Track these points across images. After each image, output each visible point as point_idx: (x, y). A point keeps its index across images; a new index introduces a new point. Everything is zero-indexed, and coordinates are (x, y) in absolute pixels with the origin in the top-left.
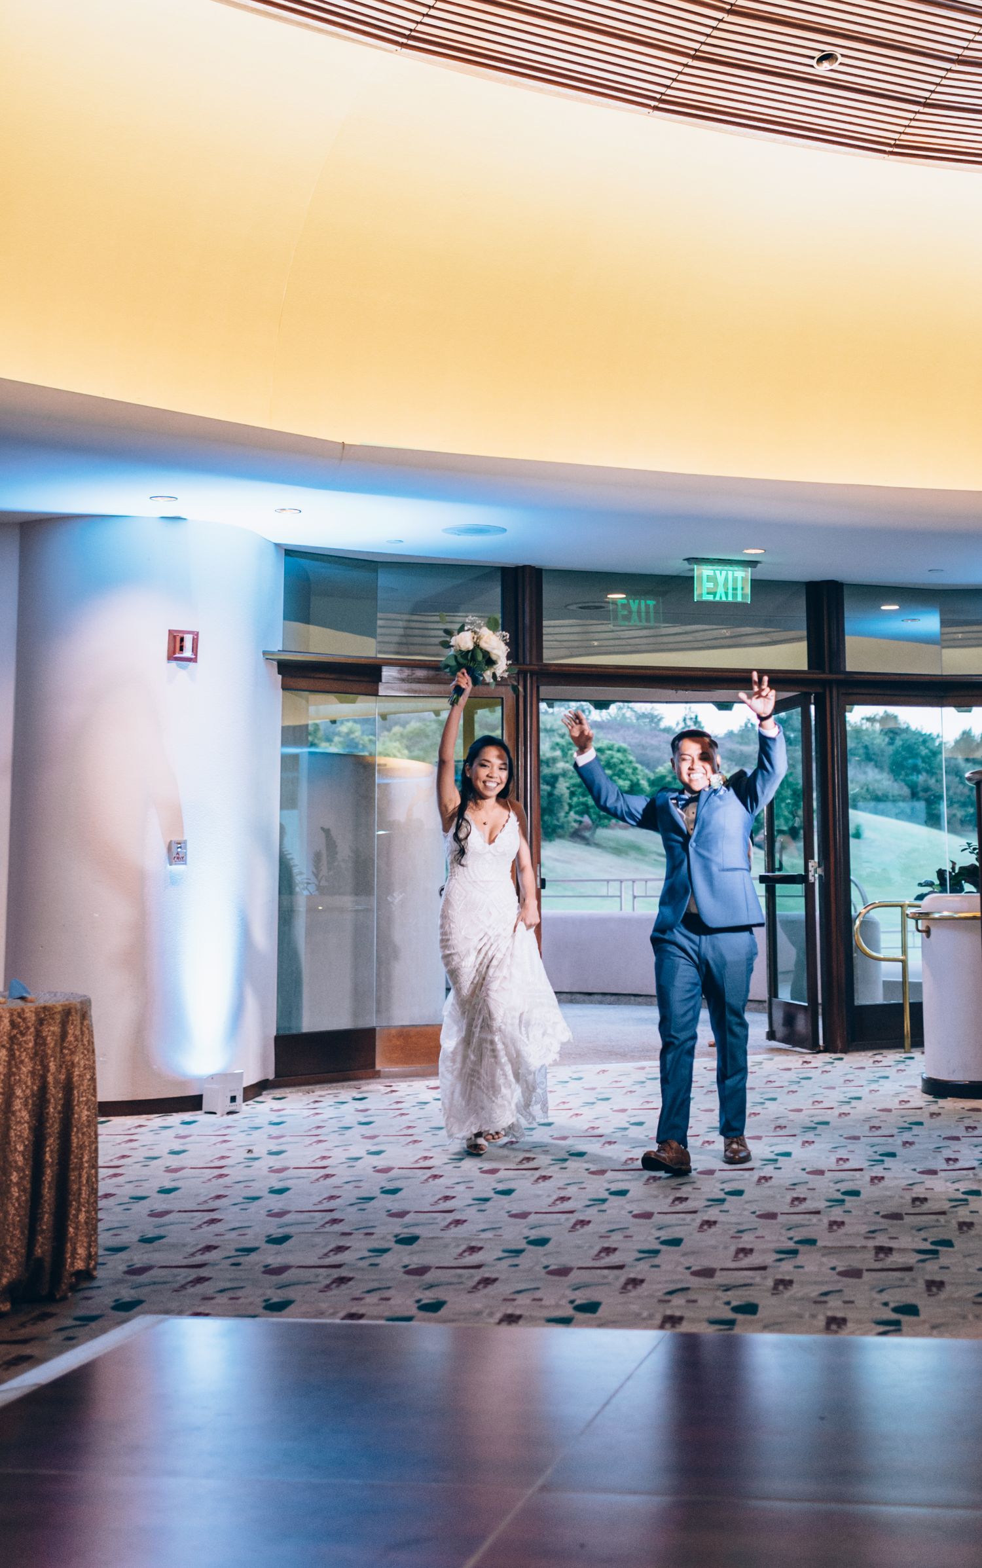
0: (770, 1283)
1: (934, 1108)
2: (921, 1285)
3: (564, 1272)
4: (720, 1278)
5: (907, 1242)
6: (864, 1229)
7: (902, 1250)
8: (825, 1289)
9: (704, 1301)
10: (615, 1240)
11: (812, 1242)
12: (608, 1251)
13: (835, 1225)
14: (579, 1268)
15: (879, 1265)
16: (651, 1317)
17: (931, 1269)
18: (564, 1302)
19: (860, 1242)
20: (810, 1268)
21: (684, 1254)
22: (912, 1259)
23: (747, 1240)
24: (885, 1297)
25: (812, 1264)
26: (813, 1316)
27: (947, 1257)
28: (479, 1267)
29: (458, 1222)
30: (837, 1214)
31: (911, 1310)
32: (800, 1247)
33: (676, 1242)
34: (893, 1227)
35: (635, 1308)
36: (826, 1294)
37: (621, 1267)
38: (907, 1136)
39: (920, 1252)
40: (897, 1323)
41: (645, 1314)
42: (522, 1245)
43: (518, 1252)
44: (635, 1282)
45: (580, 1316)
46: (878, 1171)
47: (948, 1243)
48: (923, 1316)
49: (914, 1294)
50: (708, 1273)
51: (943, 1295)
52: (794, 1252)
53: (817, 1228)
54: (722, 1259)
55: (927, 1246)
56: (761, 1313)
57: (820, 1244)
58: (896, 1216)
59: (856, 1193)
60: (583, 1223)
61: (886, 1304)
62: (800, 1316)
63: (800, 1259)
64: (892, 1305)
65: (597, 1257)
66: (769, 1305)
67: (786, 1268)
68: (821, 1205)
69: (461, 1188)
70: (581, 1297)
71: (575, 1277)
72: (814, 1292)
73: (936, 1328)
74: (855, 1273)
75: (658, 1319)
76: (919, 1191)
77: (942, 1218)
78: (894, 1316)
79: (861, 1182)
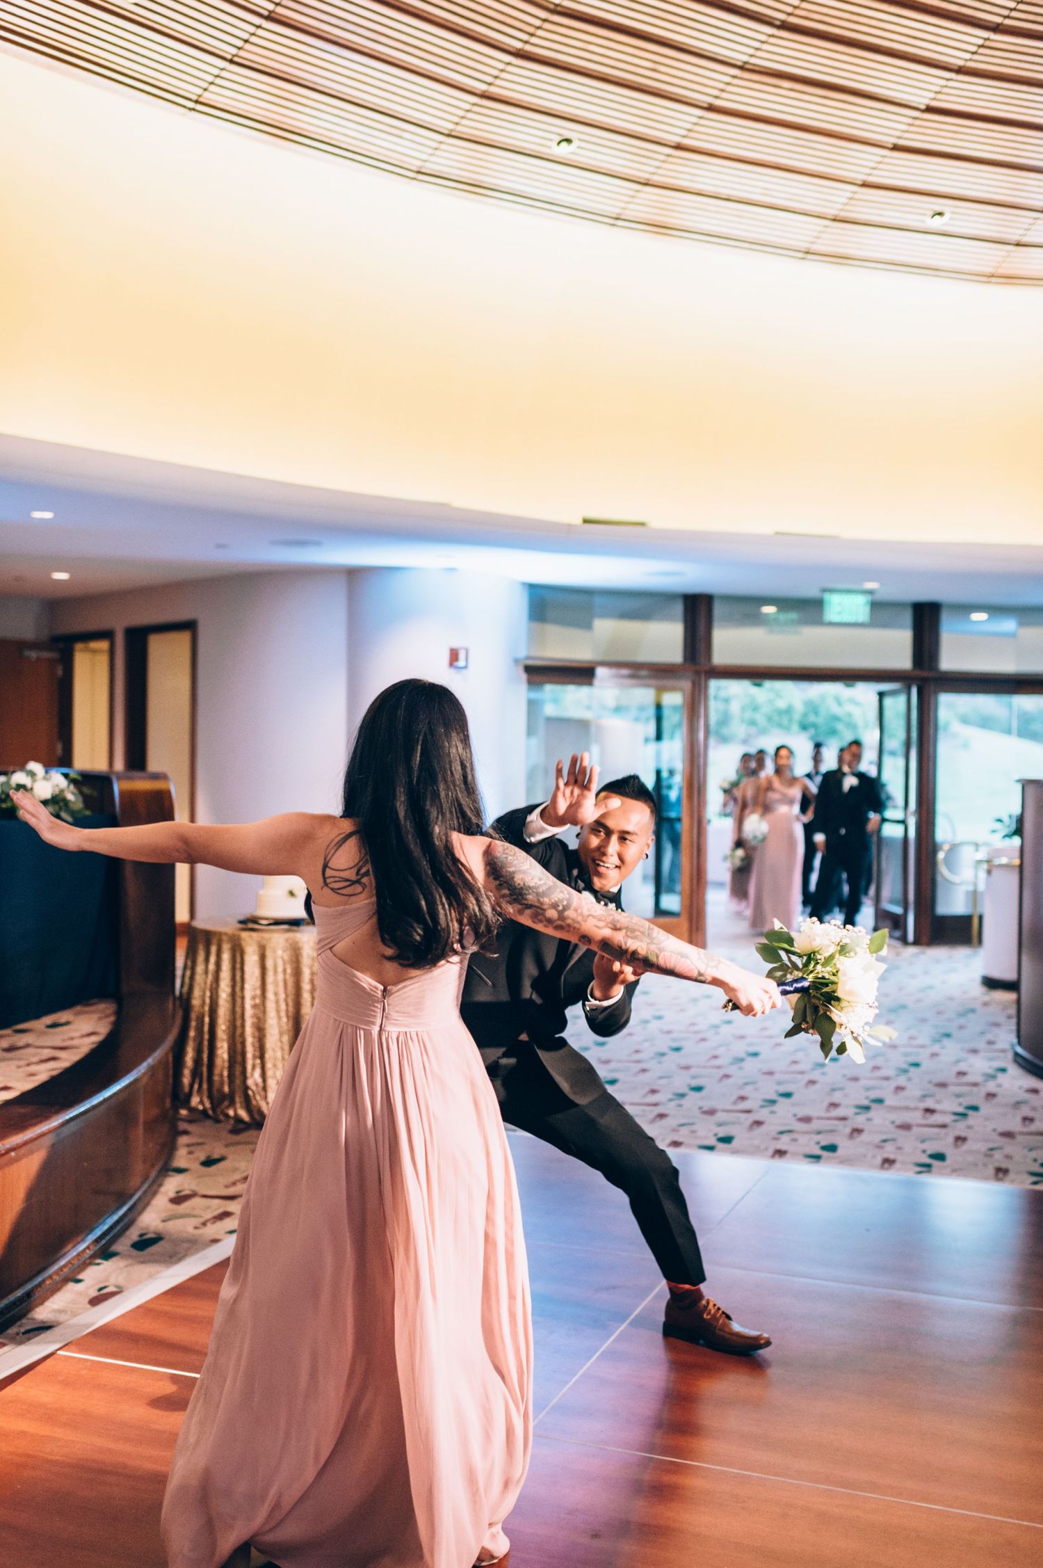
0: (848, 1130)
1: (987, 998)
2: (951, 1139)
3: (711, 1112)
4: (815, 1125)
5: (947, 1104)
6: (919, 1093)
7: (943, 1112)
8: (884, 1137)
9: (803, 1140)
10: (747, 1091)
11: (880, 1101)
12: (743, 1098)
13: (899, 1089)
14: (723, 1111)
15: (925, 1122)
16: (766, 1149)
17: (960, 1128)
18: (711, 1135)
19: (912, 1104)
20: (877, 1121)
21: (793, 1105)
22: (947, 1119)
23: (837, 1097)
24: (925, 1146)
25: (879, 1117)
26: (874, 1157)
27: (973, 1118)
28: (656, 1105)
29: (644, 1070)
30: (901, 1081)
31: (940, 1157)
32: (874, 1106)
33: (788, 1095)
34: (939, 1092)
35: (757, 1142)
36: (885, 1141)
37: (749, 1111)
38: (962, 1021)
39: (956, 1114)
40: (929, 1166)
41: (763, 1147)
42: (685, 1090)
43: (682, 1095)
44: (758, 1123)
45: (720, 1145)
46: (936, 1048)
47: (975, 1108)
48: (948, 1161)
49: (943, 1143)
50: (807, 1120)
51: (966, 1147)
52: (867, 1108)
53: (886, 1092)
54: (817, 1110)
55: (961, 1110)
56: (840, 1152)
57: (887, 1103)
58: (943, 1085)
59: (916, 1065)
60: (727, 1076)
61: (924, 1151)
62: (865, 1156)
63: (871, 1114)
64: (929, 1152)
65: (735, 1103)
66: (845, 1146)
67: (860, 1121)
68: (890, 1072)
69: (646, 1044)
70: (722, 1132)
71: (720, 1116)
72: (877, 1138)
73: (956, 1171)
74: (906, 1127)
75: (771, 1151)
76: (962, 1067)
77: (975, 1089)
78: (929, 1161)
79: (923, 1057)
